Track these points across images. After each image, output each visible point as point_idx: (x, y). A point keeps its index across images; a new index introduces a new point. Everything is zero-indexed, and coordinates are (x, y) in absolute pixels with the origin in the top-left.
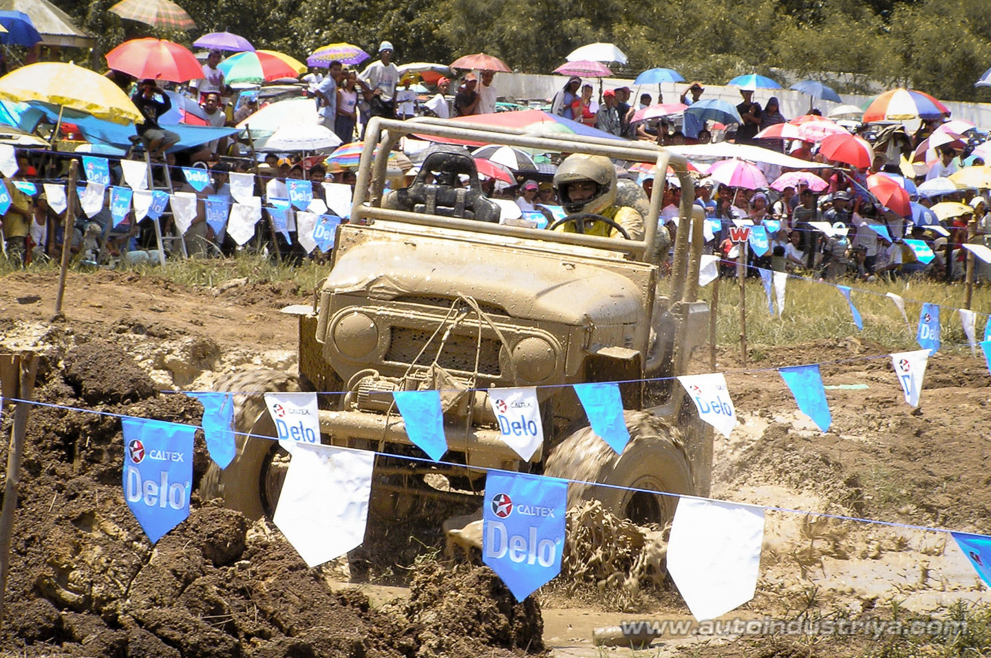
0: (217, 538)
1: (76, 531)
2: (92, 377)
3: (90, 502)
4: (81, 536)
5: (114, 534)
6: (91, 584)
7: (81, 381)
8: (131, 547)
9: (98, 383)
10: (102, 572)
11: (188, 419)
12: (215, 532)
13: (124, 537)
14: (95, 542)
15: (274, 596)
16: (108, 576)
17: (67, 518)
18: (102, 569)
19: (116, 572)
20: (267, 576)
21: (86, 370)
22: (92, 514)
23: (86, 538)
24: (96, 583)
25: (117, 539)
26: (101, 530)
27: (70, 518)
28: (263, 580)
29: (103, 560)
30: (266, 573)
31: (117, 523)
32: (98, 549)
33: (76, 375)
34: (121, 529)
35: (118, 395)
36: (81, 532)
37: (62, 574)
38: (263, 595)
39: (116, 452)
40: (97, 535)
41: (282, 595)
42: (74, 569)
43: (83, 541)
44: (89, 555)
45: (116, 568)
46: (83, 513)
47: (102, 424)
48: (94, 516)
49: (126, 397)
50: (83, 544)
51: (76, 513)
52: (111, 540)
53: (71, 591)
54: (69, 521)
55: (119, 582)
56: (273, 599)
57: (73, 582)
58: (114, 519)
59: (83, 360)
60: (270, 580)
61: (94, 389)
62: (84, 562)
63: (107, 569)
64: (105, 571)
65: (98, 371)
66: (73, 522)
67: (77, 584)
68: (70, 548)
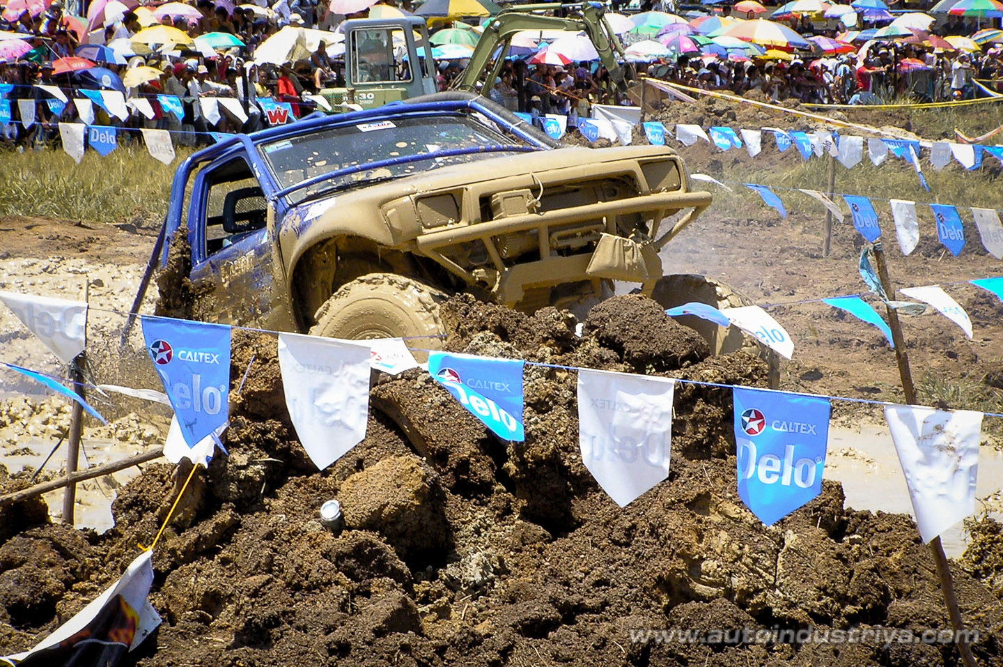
0: (823, 511)
1: (693, 516)
2: (634, 338)
3: (701, 481)
4: (700, 521)
5: (737, 516)
6: (730, 574)
7: (622, 343)
8: (761, 529)
9: (644, 344)
10: (736, 560)
11: (756, 380)
12: (821, 506)
13: (749, 519)
14: (718, 527)
15: (906, 572)
16: (744, 564)
17: (680, 501)
18: (735, 557)
19: (755, 560)
20: (890, 551)
21: (624, 330)
22: (707, 495)
23: (706, 523)
24: (735, 572)
25: (741, 521)
26: (719, 512)
27: (683, 501)
28: (888, 556)
29: (735, 547)
30: (889, 548)
31: (736, 504)
32: (724, 535)
33: (615, 337)
34: (743, 510)
35: (675, 358)
36: (698, 516)
37: (694, 565)
38: (895, 573)
39: (698, 422)
40: (717, 518)
41: (915, 571)
42: (704, 559)
43: (704, 527)
44: (715, 542)
45: (754, 555)
46: (699, 495)
47: (683, 392)
48: (710, 497)
49: (684, 359)
50: (705, 530)
51: (692, 494)
52: (732, 522)
53: (704, 584)
54: (682, 505)
55: (761, 571)
56: (906, 576)
57: (708, 574)
58: (731, 499)
59: (620, 320)
60: (898, 555)
61: (641, 351)
62: (712, 550)
63: (742, 557)
64: (739, 558)
65: (642, 331)
66: (686, 505)
67: (714, 577)
68: (694, 536)
